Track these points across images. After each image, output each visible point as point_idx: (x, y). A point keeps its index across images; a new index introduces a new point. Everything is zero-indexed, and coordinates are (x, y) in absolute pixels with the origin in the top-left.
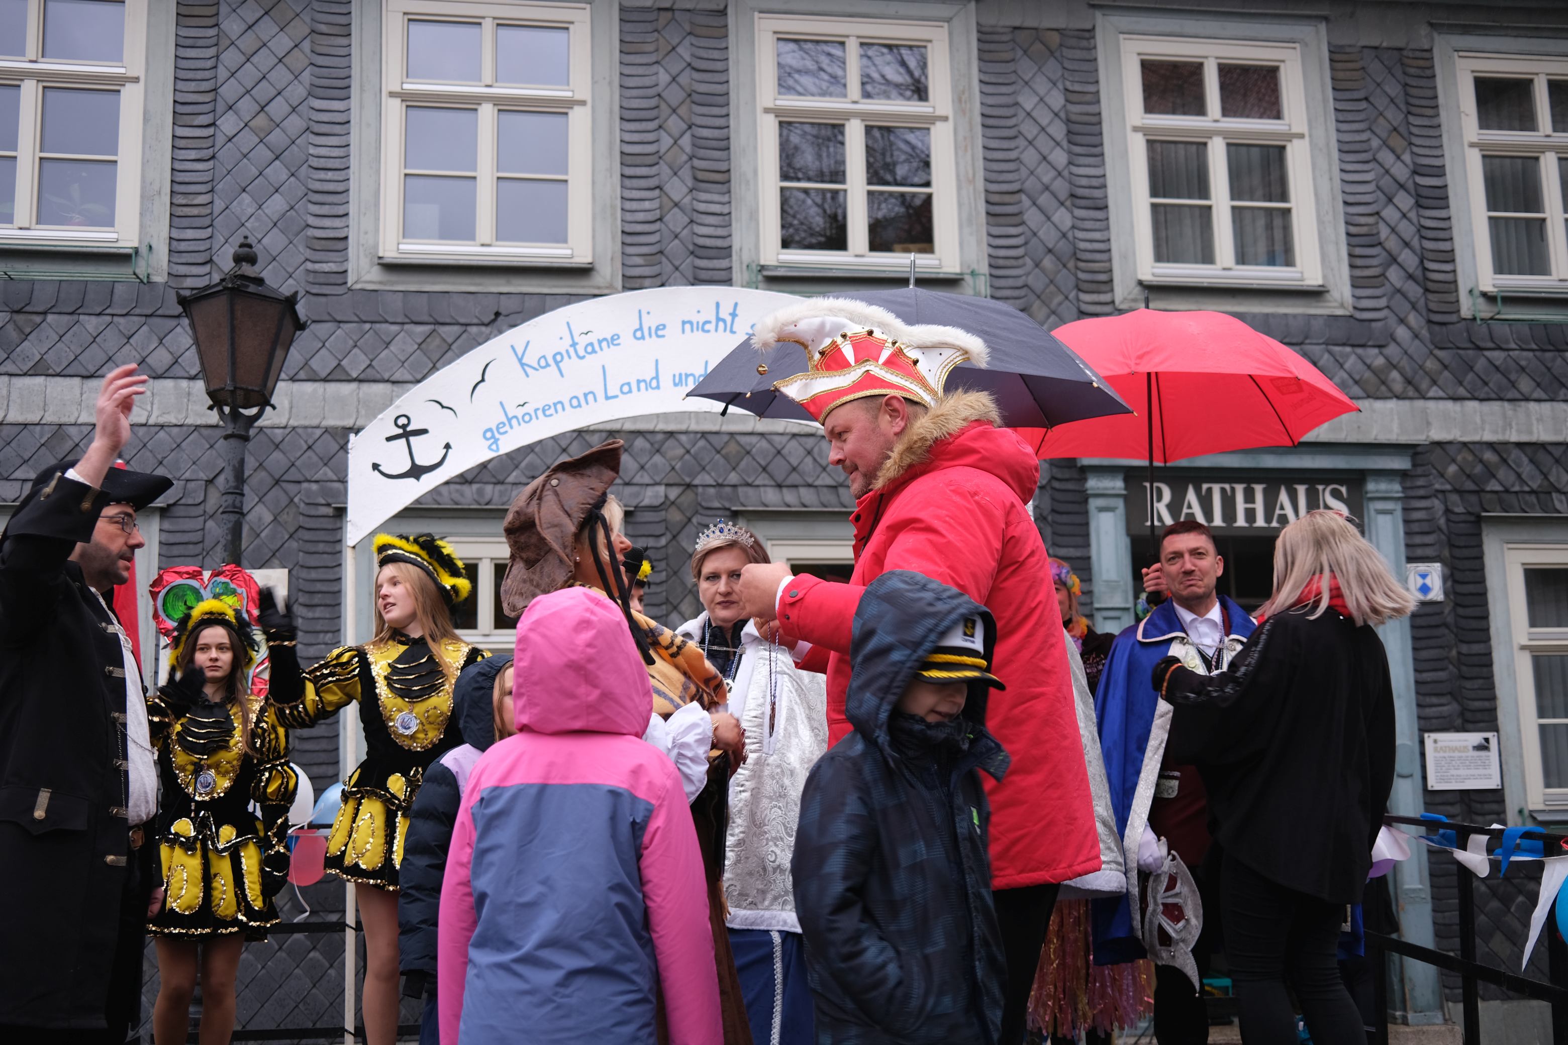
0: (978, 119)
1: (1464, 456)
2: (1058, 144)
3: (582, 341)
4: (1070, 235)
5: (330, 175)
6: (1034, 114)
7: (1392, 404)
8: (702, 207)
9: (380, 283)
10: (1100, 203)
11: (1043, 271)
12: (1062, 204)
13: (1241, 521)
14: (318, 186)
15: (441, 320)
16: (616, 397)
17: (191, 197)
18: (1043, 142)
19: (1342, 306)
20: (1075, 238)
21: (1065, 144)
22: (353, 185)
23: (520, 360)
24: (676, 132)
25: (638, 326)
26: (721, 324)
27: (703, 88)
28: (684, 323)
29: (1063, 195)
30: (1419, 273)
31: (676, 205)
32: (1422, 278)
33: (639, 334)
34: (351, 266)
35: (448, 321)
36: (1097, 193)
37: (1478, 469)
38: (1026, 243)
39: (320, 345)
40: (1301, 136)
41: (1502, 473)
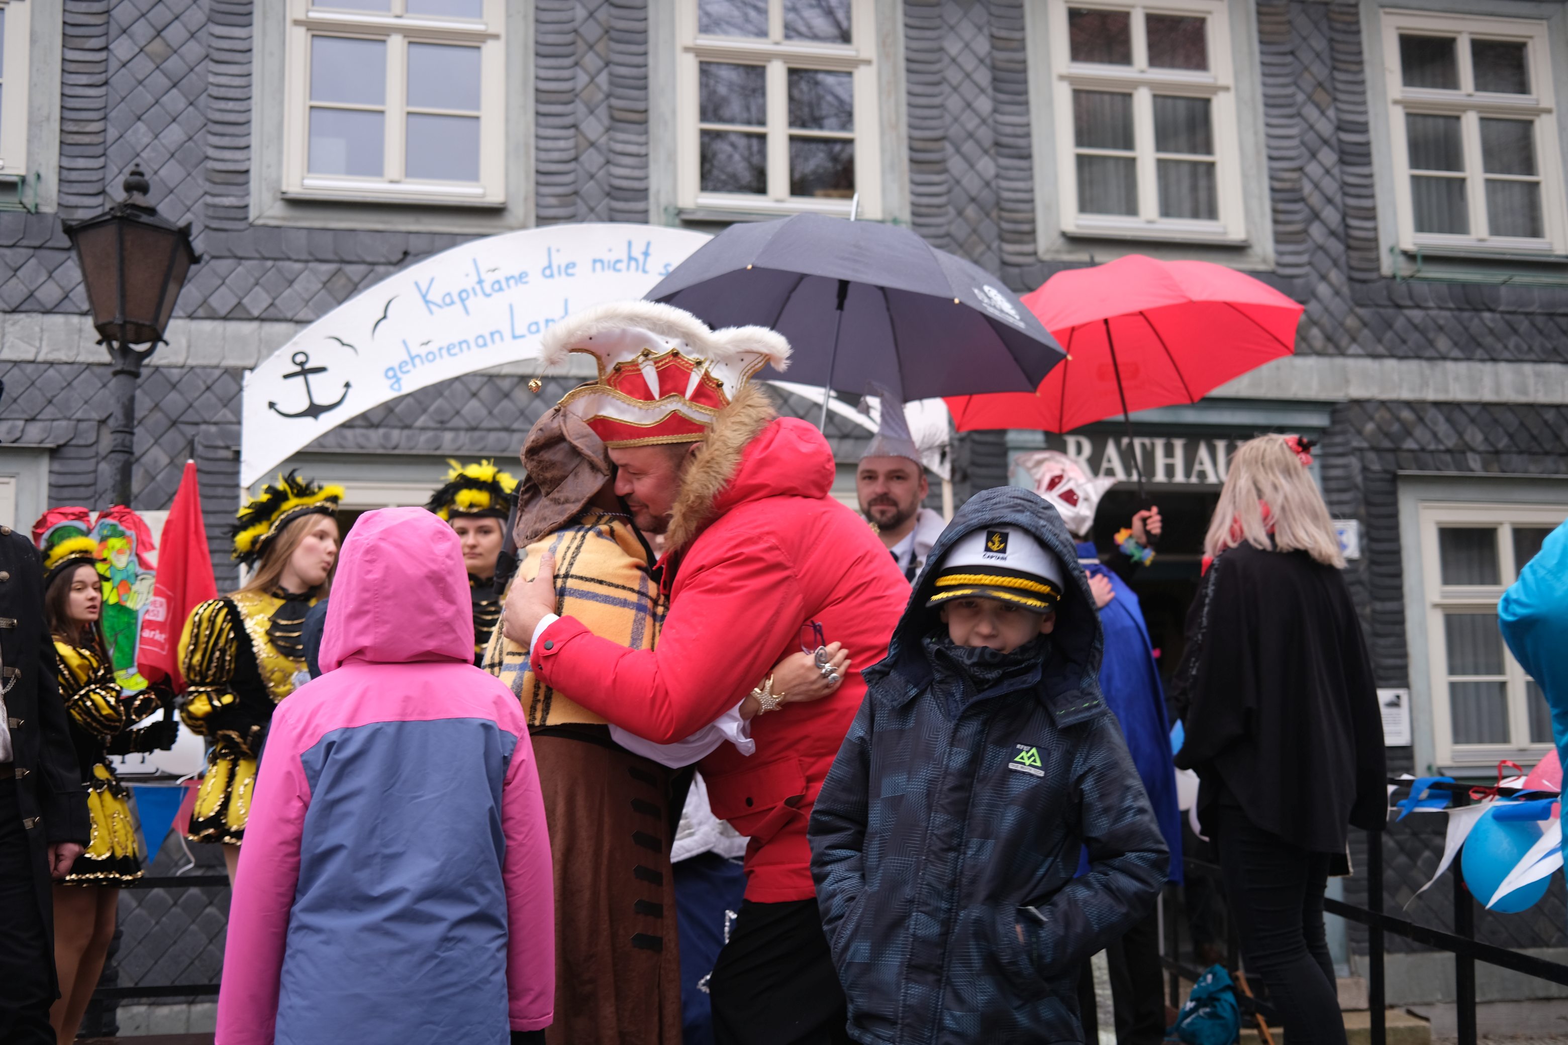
0: (902, 64)
1: (1381, 415)
2: (983, 91)
3: (489, 278)
4: (993, 184)
5: (231, 105)
6: (960, 59)
7: (1311, 362)
8: (619, 147)
9: (284, 219)
10: (1024, 152)
11: (966, 220)
12: (986, 152)
13: (1160, 476)
14: (218, 116)
15: (347, 258)
16: (522, 336)
17: (83, 124)
18: (967, 89)
19: (1264, 261)
20: (999, 187)
21: (990, 91)
22: (255, 116)
23: (424, 297)
24: (592, 69)
25: (546, 264)
26: (633, 264)
27: (621, 24)
28: (595, 261)
29: (987, 143)
30: (1340, 230)
31: (592, 144)
32: (1344, 236)
33: (548, 272)
34: (253, 201)
35: (354, 258)
36: (1021, 142)
38: (949, 192)
39: (220, 282)
40: (1226, 89)
41: (1419, 432)
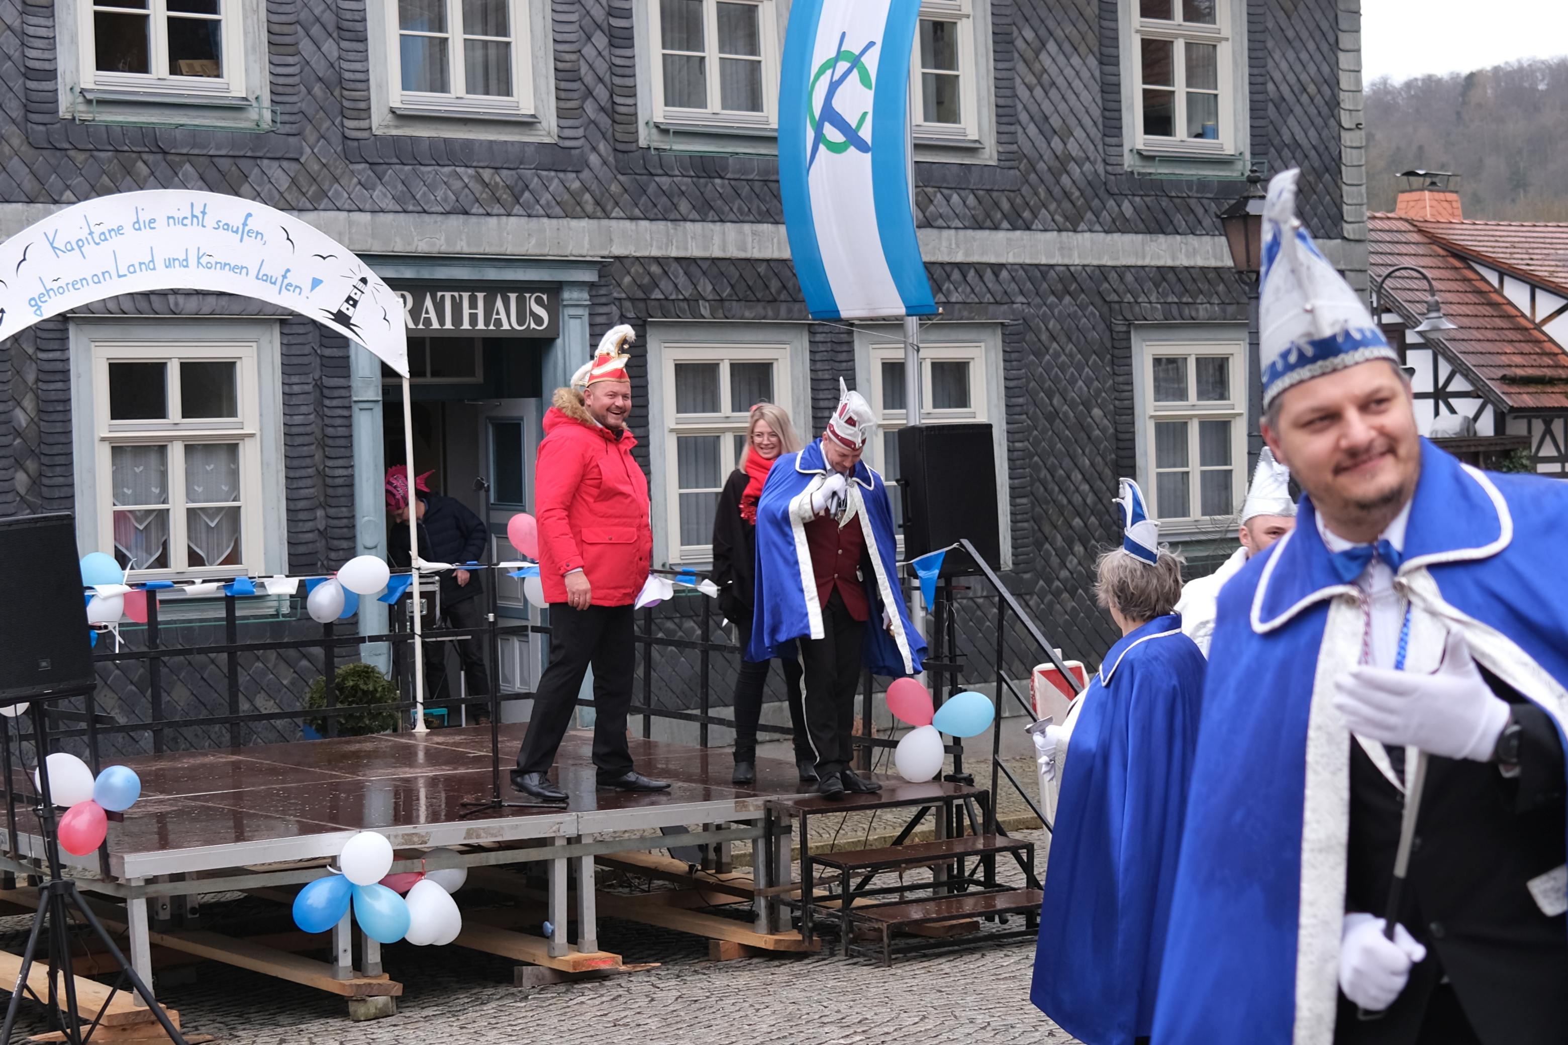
1: (636, 269)
4: (337, 65)
7: (584, 223)
10: (361, 36)
11: (315, 98)
12: (331, 35)
13: (466, 325)
19: (547, 134)
20: (341, 68)
32: (611, 111)
36: (358, 26)
37: (646, 280)
41: (664, 284)
